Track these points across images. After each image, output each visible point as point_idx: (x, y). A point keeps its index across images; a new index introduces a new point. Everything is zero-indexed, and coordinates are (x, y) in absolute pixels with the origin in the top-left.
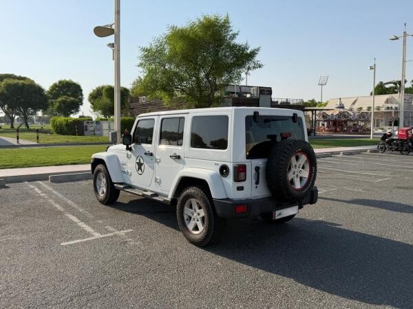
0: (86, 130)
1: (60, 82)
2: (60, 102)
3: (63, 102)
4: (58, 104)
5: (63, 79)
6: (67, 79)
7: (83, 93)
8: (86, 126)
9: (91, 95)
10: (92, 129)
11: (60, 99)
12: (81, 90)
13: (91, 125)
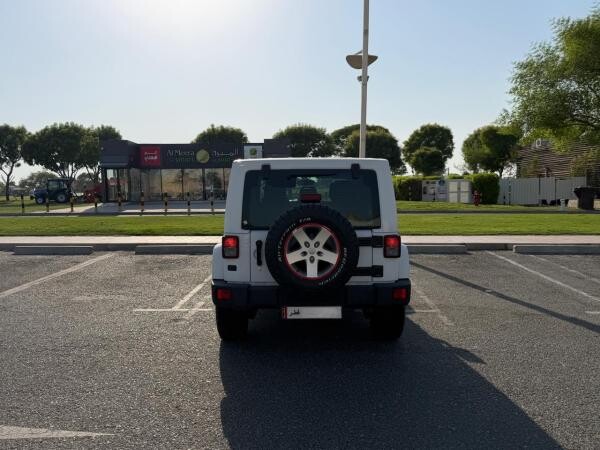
0: (425, 193)
1: (423, 128)
2: (417, 156)
3: (422, 155)
4: (414, 158)
5: (426, 124)
6: (432, 123)
7: (454, 140)
8: (425, 188)
9: (466, 142)
10: (432, 191)
11: (418, 152)
12: (451, 137)
13: (432, 185)
